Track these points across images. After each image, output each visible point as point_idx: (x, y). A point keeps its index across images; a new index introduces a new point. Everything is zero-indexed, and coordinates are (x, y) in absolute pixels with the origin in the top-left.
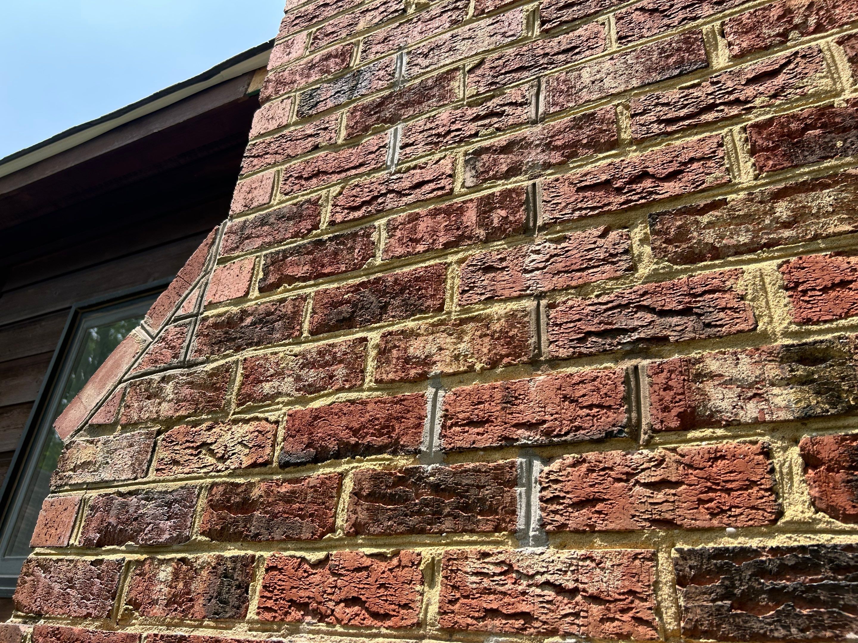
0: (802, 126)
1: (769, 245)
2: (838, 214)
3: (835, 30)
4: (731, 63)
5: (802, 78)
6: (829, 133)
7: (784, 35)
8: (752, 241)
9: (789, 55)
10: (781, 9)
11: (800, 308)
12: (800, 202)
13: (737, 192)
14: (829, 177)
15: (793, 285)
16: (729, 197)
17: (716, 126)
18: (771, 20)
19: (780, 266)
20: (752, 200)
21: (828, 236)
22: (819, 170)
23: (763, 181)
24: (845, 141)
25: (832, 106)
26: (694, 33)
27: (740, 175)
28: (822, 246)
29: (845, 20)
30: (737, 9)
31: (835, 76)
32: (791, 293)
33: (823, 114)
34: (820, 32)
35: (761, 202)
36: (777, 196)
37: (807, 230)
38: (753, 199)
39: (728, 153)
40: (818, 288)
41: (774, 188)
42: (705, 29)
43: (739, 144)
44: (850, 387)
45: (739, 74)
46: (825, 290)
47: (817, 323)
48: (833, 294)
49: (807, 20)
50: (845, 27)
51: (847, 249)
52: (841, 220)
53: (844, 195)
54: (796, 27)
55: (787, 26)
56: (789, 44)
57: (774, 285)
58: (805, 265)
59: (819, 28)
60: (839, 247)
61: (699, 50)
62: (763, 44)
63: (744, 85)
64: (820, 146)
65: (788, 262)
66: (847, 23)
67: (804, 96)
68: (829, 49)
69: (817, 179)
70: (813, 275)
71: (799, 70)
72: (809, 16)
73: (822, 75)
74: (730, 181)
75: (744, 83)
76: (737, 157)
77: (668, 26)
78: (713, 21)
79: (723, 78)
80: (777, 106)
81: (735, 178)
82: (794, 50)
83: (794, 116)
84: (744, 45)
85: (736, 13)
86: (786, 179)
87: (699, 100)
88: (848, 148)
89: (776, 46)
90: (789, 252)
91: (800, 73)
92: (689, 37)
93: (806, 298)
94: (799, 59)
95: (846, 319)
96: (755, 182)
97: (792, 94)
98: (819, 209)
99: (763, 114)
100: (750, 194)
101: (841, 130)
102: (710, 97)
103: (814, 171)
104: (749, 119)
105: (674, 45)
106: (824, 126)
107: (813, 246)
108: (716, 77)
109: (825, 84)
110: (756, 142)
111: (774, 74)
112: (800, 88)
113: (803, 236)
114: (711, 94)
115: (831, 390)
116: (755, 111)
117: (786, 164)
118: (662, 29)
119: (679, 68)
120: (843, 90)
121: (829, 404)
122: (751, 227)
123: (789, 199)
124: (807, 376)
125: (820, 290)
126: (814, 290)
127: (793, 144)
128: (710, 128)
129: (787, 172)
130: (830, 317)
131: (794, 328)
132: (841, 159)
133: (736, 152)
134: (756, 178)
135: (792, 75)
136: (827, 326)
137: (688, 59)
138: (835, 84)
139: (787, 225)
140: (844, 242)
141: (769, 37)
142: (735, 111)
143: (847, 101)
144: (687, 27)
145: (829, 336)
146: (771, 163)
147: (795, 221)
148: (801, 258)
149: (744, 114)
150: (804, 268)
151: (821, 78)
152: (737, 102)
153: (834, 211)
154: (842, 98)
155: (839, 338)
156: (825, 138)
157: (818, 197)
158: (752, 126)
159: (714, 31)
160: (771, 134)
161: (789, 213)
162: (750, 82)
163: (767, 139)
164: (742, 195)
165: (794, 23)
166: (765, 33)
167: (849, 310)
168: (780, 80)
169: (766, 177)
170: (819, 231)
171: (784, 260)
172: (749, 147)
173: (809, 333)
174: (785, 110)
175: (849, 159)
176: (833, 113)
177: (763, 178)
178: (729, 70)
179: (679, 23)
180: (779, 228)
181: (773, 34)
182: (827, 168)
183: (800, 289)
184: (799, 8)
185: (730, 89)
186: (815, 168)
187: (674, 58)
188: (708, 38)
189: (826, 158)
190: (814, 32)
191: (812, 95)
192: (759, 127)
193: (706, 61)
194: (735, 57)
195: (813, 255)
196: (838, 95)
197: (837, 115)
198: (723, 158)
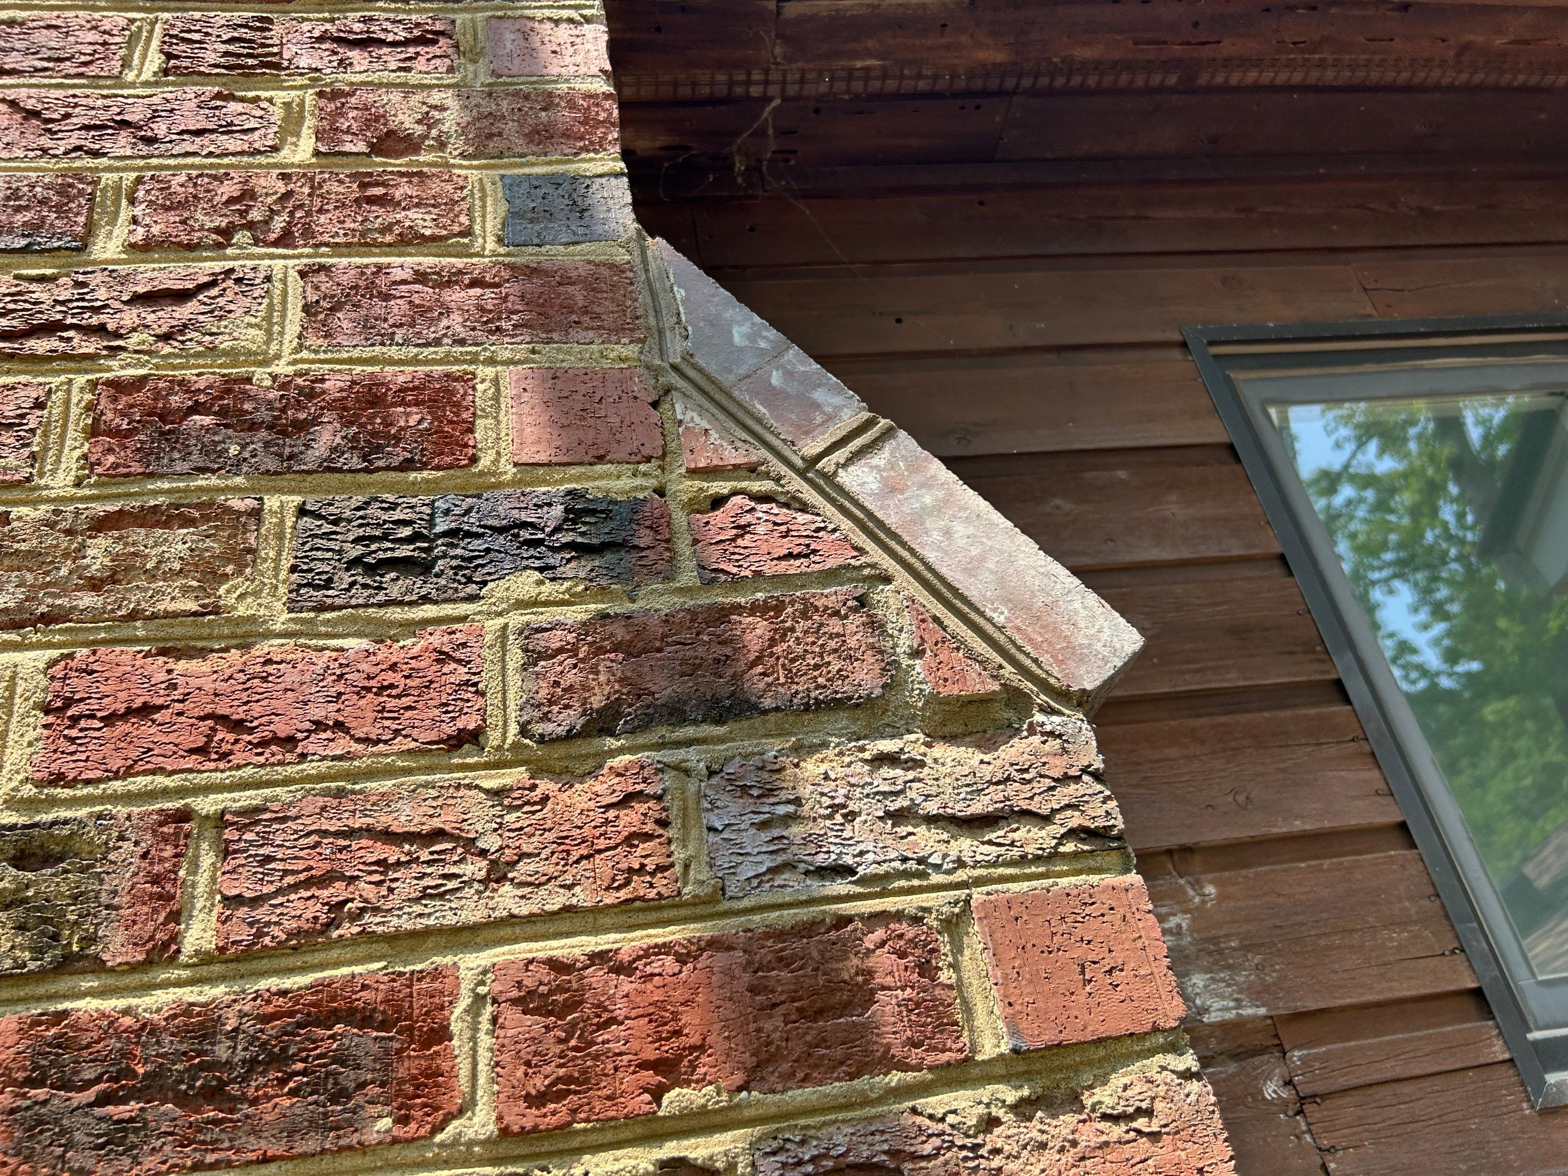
0: (190, 403)
1: (47, 619)
2: (186, 577)
3: (307, 250)
4: (123, 256)
5: (221, 318)
6: (227, 426)
7: (227, 233)
8: (20, 608)
9: (217, 270)
10: (239, 187)
11: (55, 751)
12: (134, 544)
13: (34, 503)
14: (198, 506)
15: (59, 704)
16: (15, 511)
17: (49, 367)
18: (217, 199)
19: (52, 663)
20: (51, 525)
21: (154, 616)
22: (186, 490)
23: (87, 492)
24: (244, 447)
25: (249, 380)
26: (81, 180)
27: (54, 472)
28: (141, 633)
29: (326, 238)
30: (172, 162)
31: (276, 328)
32: (51, 719)
33: (229, 391)
34: (286, 246)
35: (69, 532)
36: (100, 525)
37: (124, 599)
38: (56, 523)
39: (49, 423)
40: (99, 714)
41: (100, 508)
42: (108, 178)
43: (75, 411)
44: (79, 916)
45: (125, 280)
46: (110, 720)
47: (73, 784)
48: (121, 728)
49: (271, 219)
50: (323, 249)
51: (180, 645)
52: (185, 590)
53: (209, 543)
54: (251, 226)
55: (237, 219)
56: (229, 251)
57: (27, 699)
58: (95, 667)
59: (285, 239)
60: (169, 640)
61: (78, 214)
62: (184, 239)
63: (124, 303)
64: (204, 445)
65: (71, 656)
66: (327, 245)
67: (212, 349)
68: (284, 281)
69: (177, 507)
70: (102, 688)
71: (221, 301)
72: (278, 213)
73: (253, 320)
74: (28, 479)
75: (125, 298)
76: (62, 436)
77: (45, 151)
78: (125, 169)
79: (96, 279)
80: (163, 357)
81: (41, 475)
82: (229, 265)
83: (182, 383)
84: (155, 230)
85: (168, 167)
86: (130, 495)
87: (37, 308)
88: (245, 460)
89: (207, 248)
90: (81, 637)
91: (221, 308)
92: (71, 186)
93: (74, 733)
94: (230, 283)
95: (124, 779)
96: (74, 490)
97: (195, 341)
98: (160, 562)
99: (134, 366)
100: (56, 512)
101: (246, 426)
102: (58, 308)
103: (178, 490)
104: (109, 369)
105: (38, 189)
106: (223, 412)
107: (124, 632)
108: (84, 273)
109: (252, 338)
110: (102, 413)
111: (182, 296)
112: (212, 334)
113: (113, 611)
114: (63, 303)
115: (46, 921)
116: (124, 355)
117: (136, 468)
118: (31, 154)
119: (27, 236)
120: (278, 357)
121: (31, 949)
122: (29, 577)
123: (116, 534)
124: (17, 891)
125: (102, 719)
126: (92, 717)
127: (162, 434)
128: (37, 367)
129: (133, 483)
130: (98, 774)
131: (28, 790)
132: (227, 478)
133: (65, 427)
134: (78, 485)
135: (207, 308)
136: (89, 790)
137: (51, 225)
138: (268, 343)
139: (95, 585)
140: (178, 631)
141: (202, 228)
142: (90, 346)
143: (274, 377)
144: (78, 164)
145: (82, 812)
146: (111, 459)
147: (113, 579)
148: (94, 653)
149: (105, 357)
150: (92, 672)
151: (250, 325)
152: (101, 330)
153: (181, 570)
154: (269, 370)
155: (100, 816)
156: (215, 433)
157: (166, 540)
158: (109, 383)
159: (121, 187)
160: (132, 406)
161: (107, 561)
162: (136, 299)
163: (123, 414)
164: (43, 510)
165: (249, 218)
166: (196, 220)
167: (136, 762)
168: (185, 311)
169: (96, 485)
170: (143, 605)
171: (65, 651)
172: (90, 421)
173: (53, 802)
174: (174, 367)
175: (239, 480)
176: (245, 392)
177: (90, 486)
178: (111, 267)
179: (65, 153)
180: (78, 588)
181: (209, 225)
182: (200, 489)
183: (69, 713)
184: (267, 195)
185: (99, 304)
186: (181, 485)
187: (28, 216)
188: (104, 196)
189: (202, 470)
190: (275, 244)
191: (225, 353)
192: (118, 386)
193: (82, 239)
194: (133, 246)
195: (118, 649)
196: (265, 363)
197: (250, 398)
198: (32, 431)
